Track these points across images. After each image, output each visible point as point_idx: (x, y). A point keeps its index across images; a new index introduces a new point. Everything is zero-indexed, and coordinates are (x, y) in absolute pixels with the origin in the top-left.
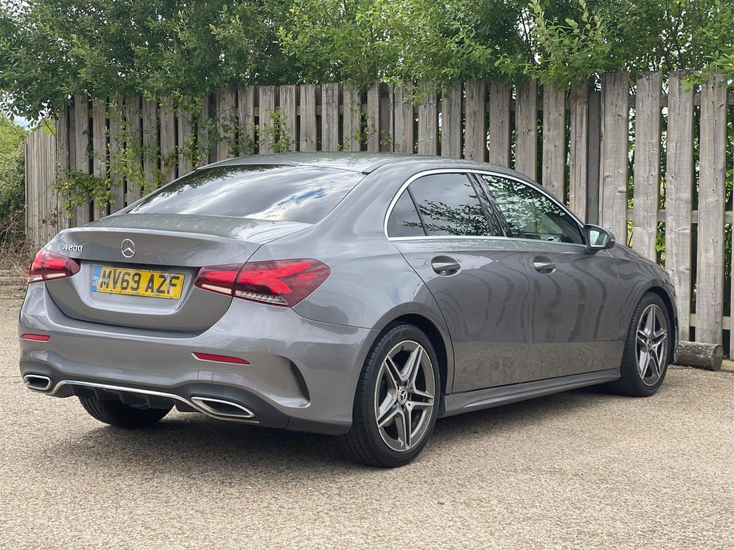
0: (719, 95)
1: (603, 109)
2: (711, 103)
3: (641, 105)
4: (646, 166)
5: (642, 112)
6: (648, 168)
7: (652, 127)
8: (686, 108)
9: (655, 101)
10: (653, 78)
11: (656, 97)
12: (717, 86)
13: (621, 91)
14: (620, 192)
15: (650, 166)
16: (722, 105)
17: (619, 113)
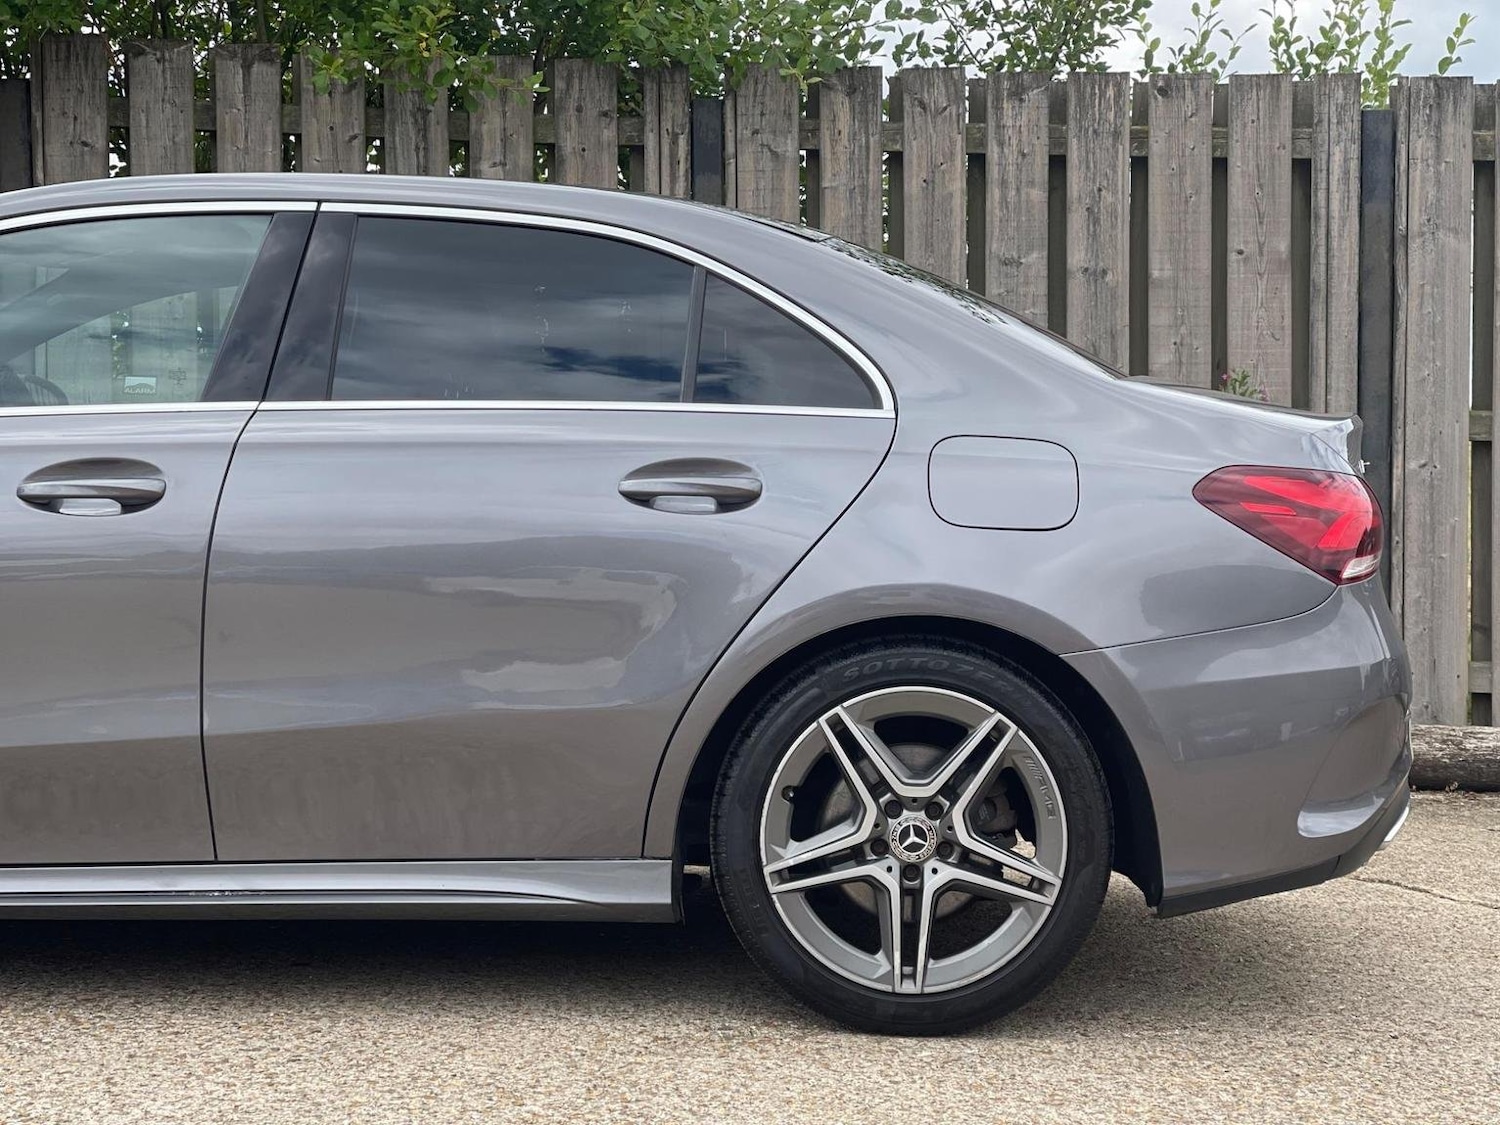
0: (346, 112)
1: (39, 125)
2: (327, 131)
3: (144, 123)
5: (149, 139)
8: (266, 136)
9: (181, 116)
10: (175, 56)
11: (184, 106)
12: (339, 87)
13: (85, 83)
16: (355, 137)
17: (84, 139)
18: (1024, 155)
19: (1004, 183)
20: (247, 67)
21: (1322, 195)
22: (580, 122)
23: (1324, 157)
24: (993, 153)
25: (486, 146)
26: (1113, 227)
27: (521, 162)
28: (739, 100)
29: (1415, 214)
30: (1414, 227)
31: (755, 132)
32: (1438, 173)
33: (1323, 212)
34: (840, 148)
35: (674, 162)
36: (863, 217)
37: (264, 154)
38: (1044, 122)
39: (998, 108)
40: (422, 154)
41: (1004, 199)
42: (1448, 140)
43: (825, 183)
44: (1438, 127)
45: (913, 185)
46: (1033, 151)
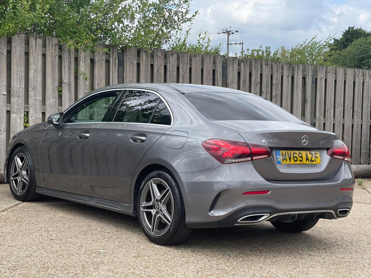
0: (55, 50)
2: (51, 54)
3: (14, 50)
4: (18, 82)
5: (15, 53)
6: (19, 83)
7: (21, 62)
8: (39, 54)
9: (22, 49)
10: (21, 36)
11: (23, 46)
12: (54, 45)
13: (2, 40)
14: (3, 95)
15: (20, 82)
16: (56, 55)
17: (2, 52)
18: (173, 66)
19: (170, 71)
20: (36, 39)
21: (217, 76)
22: (99, 55)
23: (217, 69)
24: (168, 65)
25: (82, 59)
26: (186, 80)
27: (88, 62)
28: (127, 53)
29: (230, 80)
30: (230, 83)
31: (129, 59)
32: (233, 73)
33: (217, 79)
34: (143, 63)
35: (115, 64)
36: (147, 76)
37: (39, 58)
38: (176, 60)
39: (169, 57)
40: (69, 59)
41: (170, 74)
42: (234, 68)
43: (141, 70)
44: (233, 66)
45: (155, 71)
46: (174, 65)
